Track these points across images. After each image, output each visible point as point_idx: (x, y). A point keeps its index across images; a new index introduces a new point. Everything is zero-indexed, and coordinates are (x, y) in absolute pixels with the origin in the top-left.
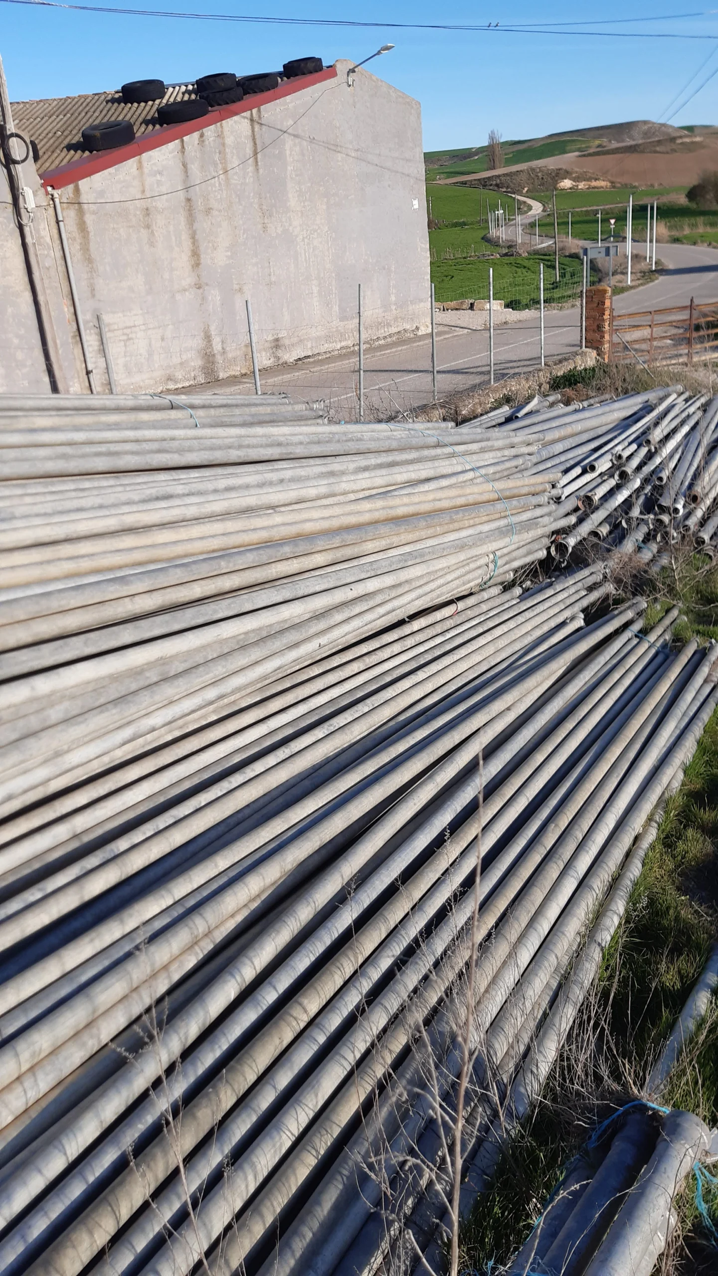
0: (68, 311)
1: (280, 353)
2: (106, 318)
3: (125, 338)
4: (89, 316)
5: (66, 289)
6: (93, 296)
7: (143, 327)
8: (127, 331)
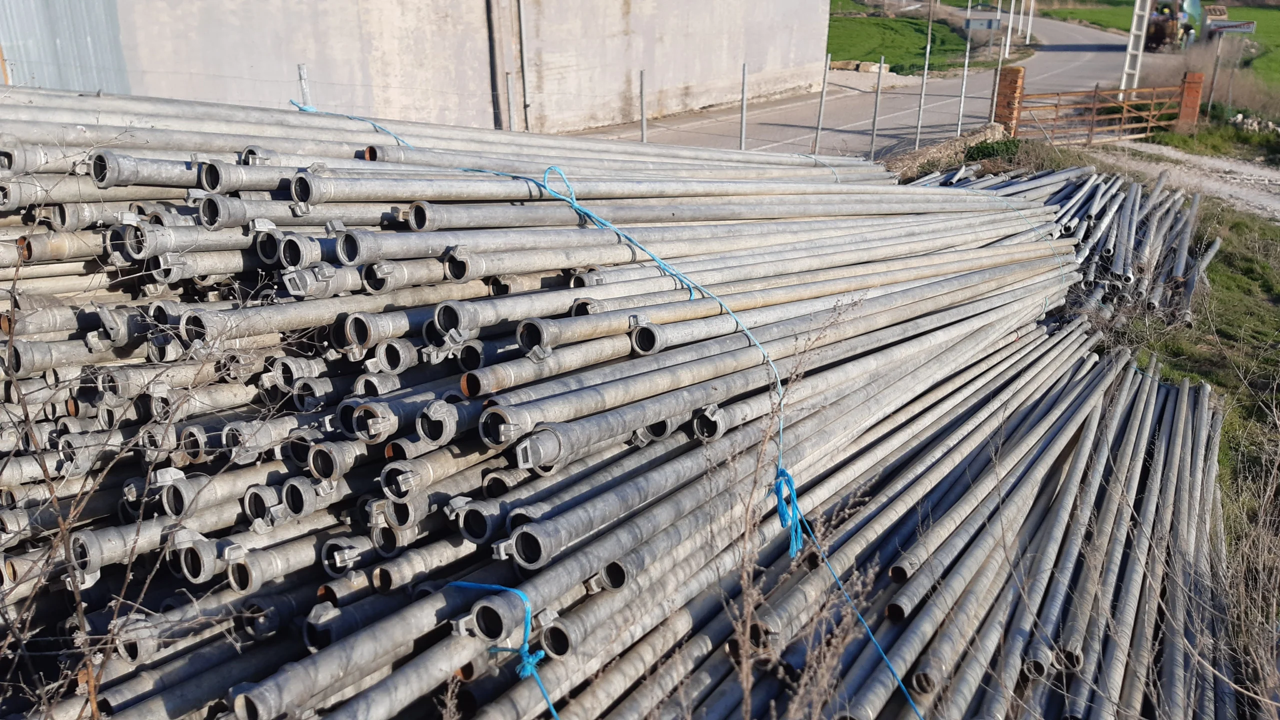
0: (515, 47)
1: (688, 101)
2: (546, 57)
3: (559, 76)
4: (532, 55)
5: (516, 28)
6: (538, 36)
7: (575, 68)
8: (562, 70)
